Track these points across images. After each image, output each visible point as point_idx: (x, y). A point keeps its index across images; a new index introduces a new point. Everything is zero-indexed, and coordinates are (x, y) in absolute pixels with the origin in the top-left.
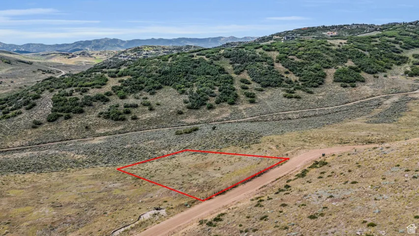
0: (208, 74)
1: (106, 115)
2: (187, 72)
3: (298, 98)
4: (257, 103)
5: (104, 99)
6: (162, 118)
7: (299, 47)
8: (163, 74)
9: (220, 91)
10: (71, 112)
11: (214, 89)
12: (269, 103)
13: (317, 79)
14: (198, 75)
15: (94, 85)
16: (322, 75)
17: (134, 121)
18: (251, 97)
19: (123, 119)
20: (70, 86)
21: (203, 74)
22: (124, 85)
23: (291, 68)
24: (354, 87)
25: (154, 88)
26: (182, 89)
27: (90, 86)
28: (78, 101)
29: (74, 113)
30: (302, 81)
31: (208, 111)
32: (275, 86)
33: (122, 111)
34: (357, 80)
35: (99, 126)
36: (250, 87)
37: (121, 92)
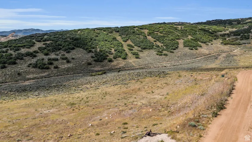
0: (106, 41)
1: (34, 65)
2: (91, 40)
3: (166, 55)
4: (140, 58)
5: (32, 55)
6: (77, 67)
7: (160, 28)
8: (75, 40)
9: (115, 51)
10: (6, 63)
11: (111, 49)
12: (148, 58)
13: (174, 45)
14: (99, 41)
15: (24, 46)
16: (177, 43)
17: (56, 70)
18: (136, 55)
19: (48, 68)
20: (6, 47)
21: (103, 41)
22: (47, 47)
23: (157, 39)
24: (197, 49)
25: (70, 48)
26: (89, 49)
27: (22, 47)
28: (12, 56)
29: (8, 64)
30: (165, 46)
31: (109, 63)
32: (150, 49)
33: (46, 63)
34: (197, 46)
35: (29, 73)
36: (134, 49)
37: (46, 50)
